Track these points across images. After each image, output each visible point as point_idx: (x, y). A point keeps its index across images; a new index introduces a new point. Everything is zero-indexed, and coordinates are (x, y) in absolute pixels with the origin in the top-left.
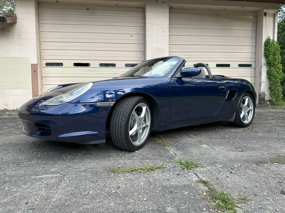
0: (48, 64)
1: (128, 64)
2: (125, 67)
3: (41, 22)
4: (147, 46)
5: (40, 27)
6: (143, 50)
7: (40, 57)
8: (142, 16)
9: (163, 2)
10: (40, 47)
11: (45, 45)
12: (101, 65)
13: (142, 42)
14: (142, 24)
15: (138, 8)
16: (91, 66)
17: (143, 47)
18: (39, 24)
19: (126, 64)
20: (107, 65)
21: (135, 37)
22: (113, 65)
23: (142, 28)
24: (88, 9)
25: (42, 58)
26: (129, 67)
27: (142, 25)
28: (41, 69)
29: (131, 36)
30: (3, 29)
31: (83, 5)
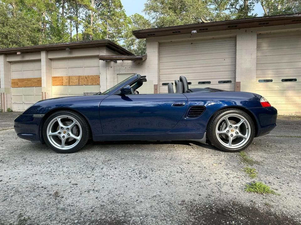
0: (164, 84)
1: (221, 81)
2: (218, 84)
3: (161, 56)
4: (237, 67)
5: (160, 60)
6: (234, 69)
7: (159, 80)
8: (234, 43)
9: (252, 32)
11: (162, 72)
12: (200, 83)
13: (233, 63)
14: (234, 50)
15: (230, 37)
16: (192, 84)
17: (234, 68)
18: (159, 57)
19: (219, 81)
20: (204, 83)
21: (227, 60)
22: (209, 83)
23: (234, 53)
24: (192, 44)
25: (160, 80)
26: (222, 83)
28: (159, 88)
29: (224, 60)
30: (139, 63)
31: (188, 41)
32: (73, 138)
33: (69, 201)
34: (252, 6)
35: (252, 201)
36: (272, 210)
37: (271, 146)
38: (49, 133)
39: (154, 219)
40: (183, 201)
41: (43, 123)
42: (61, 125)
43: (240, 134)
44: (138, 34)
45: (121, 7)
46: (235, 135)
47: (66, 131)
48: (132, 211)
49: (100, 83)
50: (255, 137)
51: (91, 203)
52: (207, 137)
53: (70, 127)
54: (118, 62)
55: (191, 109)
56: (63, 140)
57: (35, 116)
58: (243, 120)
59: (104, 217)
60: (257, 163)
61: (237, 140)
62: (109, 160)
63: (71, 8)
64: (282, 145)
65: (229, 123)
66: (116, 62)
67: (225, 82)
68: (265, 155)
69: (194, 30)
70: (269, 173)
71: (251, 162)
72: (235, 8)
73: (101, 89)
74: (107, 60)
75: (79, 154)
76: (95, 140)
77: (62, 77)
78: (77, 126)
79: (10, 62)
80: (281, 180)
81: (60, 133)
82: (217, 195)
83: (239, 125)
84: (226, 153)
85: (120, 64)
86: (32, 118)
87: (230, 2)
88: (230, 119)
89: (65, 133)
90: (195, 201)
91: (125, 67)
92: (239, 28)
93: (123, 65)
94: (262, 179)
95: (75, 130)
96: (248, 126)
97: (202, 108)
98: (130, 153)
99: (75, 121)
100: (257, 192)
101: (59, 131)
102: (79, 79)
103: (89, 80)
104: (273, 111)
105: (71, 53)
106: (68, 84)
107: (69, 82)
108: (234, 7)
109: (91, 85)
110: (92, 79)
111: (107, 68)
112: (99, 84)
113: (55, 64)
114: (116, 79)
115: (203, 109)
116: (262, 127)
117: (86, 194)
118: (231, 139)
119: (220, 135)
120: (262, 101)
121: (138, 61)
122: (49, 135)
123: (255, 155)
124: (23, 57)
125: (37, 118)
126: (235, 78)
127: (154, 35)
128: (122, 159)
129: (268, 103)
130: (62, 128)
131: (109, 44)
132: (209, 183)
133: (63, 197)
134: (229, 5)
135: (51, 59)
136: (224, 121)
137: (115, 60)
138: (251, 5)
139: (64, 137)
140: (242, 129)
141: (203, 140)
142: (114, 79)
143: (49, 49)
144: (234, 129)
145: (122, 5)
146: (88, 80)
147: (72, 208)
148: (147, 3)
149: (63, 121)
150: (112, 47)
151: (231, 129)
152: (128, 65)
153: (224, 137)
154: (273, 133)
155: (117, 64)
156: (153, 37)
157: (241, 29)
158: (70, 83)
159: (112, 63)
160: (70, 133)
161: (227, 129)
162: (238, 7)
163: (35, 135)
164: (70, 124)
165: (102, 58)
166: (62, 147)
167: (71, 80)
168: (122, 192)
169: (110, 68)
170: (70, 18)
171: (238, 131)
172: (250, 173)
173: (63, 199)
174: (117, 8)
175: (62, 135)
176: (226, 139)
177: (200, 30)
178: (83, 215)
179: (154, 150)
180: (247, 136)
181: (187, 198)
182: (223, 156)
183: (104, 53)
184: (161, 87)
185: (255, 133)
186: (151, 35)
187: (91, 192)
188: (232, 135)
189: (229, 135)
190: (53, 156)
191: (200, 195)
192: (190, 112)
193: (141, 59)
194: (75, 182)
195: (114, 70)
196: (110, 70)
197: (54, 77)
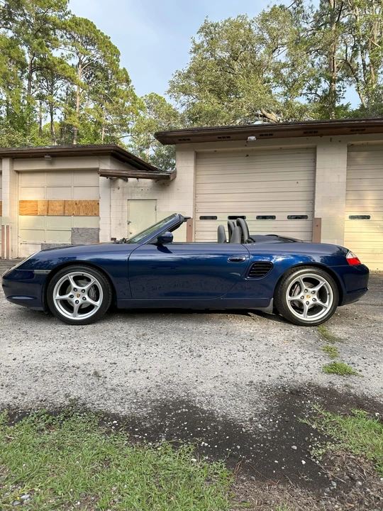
0: (202, 218)
1: (292, 216)
2: (287, 220)
3: (198, 173)
4: (316, 195)
5: (197, 179)
6: (311, 198)
7: (195, 211)
8: (313, 158)
9: (340, 141)
10: (195, 200)
11: (200, 198)
12: (258, 218)
13: (311, 189)
15: (307, 148)
16: (247, 219)
17: (312, 195)
18: (196, 175)
19: (288, 216)
20: (264, 218)
21: (302, 184)
22: (273, 217)
23: (312, 172)
24: (247, 156)
26: (293, 219)
27: (312, 168)
28: (195, 223)
29: (297, 183)
30: (164, 184)
31: (242, 151)
32: (90, 303)
33: (115, 381)
34: (342, 93)
35: (330, 382)
36: (352, 391)
37: (361, 318)
38: (57, 296)
39: (222, 399)
40: (252, 382)
41: (48, 282)
42: (74, 285)
43: (319, 302)
44: (163, 138)
45: (128, 81)
46: (311, 302)
47: (81, 293)
48: (195, 391)
49: (99, 212)
50: (339, 305)
51: (144, 383)
52: (274, 305)
53: (86, 288)
54: (130, 179)
55: (253, 266)
56: (76, 307)
57: (36, 271)
58: (323, 282)
59: (164, 397)
60: (340, 340)
61: (314, 309)
62: (144, 335)
63: (43, 80)
64: (375, 317)
65: (304, 286)
66: (127, 181)
67: (297, 217)
68: (351, 330)
69: (252, 136)
70: (353, 352)
71: (332, 339)
72: (316, 93)
73: (100, 222)
74: (112, 177)
75: (98, 326)
76: (120, 306)
77: (37, 201)
78: (95, 287)
80: (367, 361)
81: (71, 296)
82: (290, 376)
83: (317, 289)
84: (300, 327)
85: (133, 183)
86: (32, 275)
87: (308, 84)
88: (305, 280)
89: (78, 296)
90: (265, 381)
91: (141, 189)
92: (321, 135)
93: (138, 186)
94: (345, 359)
95: (93, 293)
96: (330, 291)
97: (269, 265)
98: (169, 326)
99: (94, 280)
100: (337, 373)
101: (70, 294)
102: (64, 206)
103: (81, 207)
104: (363, 271)
105: (51, 163)
106: (46, 213)
107: (48, 210)
108: (313, 91)
109: (83, 216)
110: (86, 206)
111: (112, 189)
112: (97, 215)
113: (24, 179)
114: (126, 208)
115: (270, 267)
116: (348, 292)
117: (132, 374)
118: (307, 308)
119: (292, 302)
120: (349, 256)
121: (162, 181)
122: (57, 300)
123: (337, 330)
125: (40, 275)
126: (313, 211)
127: (189, 140)
128: (160, 333)
129: (357, 259)
130: (75, 289)
131: (116, 151)
132: (279, 363)
133: (106, 378)
134: (306, 88)
135: (18, 172)
136: (297, 283)
137: (125, 178)
138: (340, 91)
139: (77, 302)
140: (322, 294)
141: (270, 308)
142: (122, 208)
143: (15, 156)
144: (311, 295)
145: (130, 78)
146: (79, 208)
147: (124, 388)
148: (174, 80)
149: (76, 279)
150: (120, 156)
151: (307, 294)
152: (146, 186)
153: (297, 305)
154: (366, 300)
155: (128, 184)
156: (188, 144)
157: (324, 137)
158: (50, 211)
159: (120, 181)
160: (86, 296)
161: (302, 294)
162: (320, 93)
163: (36, 298)
164: (87, 284)
165: (104, 174)
166: (75, 316)
167: (51, 207)
168: (175, 371)
169: (116, 189)
170: (41, 97)
171: (316, 297)
172: (331, 353)
173: (107, 379)
174: (121, 83)
175: (75, 299)
176: (299, 307)
177: (261, 135)
178: (139, 395)
179: (201, 322)
180: (328, 304)
181: (256, 379)
182: (296, 331)
183: (107, 166)
184: (197, 223)
185: (340, 301)
186: (185, 140)
187: (138, 372)
188: (308, 303)
189: (304, 302)
190: (63, 329)
191: (270, 376)
192: (251, 270)
193: (168, 177)
194: (113, 362)
195: (123, 194)
196: (116, 193)
197: (22, 202)
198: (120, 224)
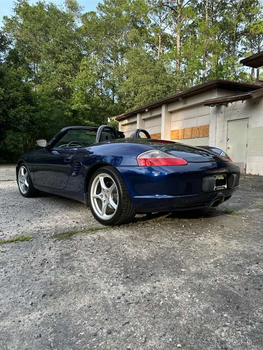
30: (255, 103)
49: (209, 134)
54: (230, 104)
66: (227, 106)
73: (209, 141)
74: (218, 104)
77: (178, 130)
79: (144, 120)
85: (232, 106)
91: (237, 110)
93: (235, 108)
102: (192, 132)
103: (201, 131)
105: (185, 103)
106: (183, 137)
109: (202, 137)
110: (203, 129)
111: (218, 114)
112: (208, 136)
113: (174, 117)
114: (226, 128)
124: (151, 114)
131: (218, 84)
135: (171, 113)
137: (225, 103)
142: (224, 128)
143: (169, 102)
146: (199, 132)
152: (241, 107)
155: (228, 108)
158: (185, 136)
159: (223, 107)
167: (186, 133)
169: (220, 114)
183: (215, 96)
195: (225, 116)
196: (220, 117)
197: (172, 131)
198: (221, 141)
